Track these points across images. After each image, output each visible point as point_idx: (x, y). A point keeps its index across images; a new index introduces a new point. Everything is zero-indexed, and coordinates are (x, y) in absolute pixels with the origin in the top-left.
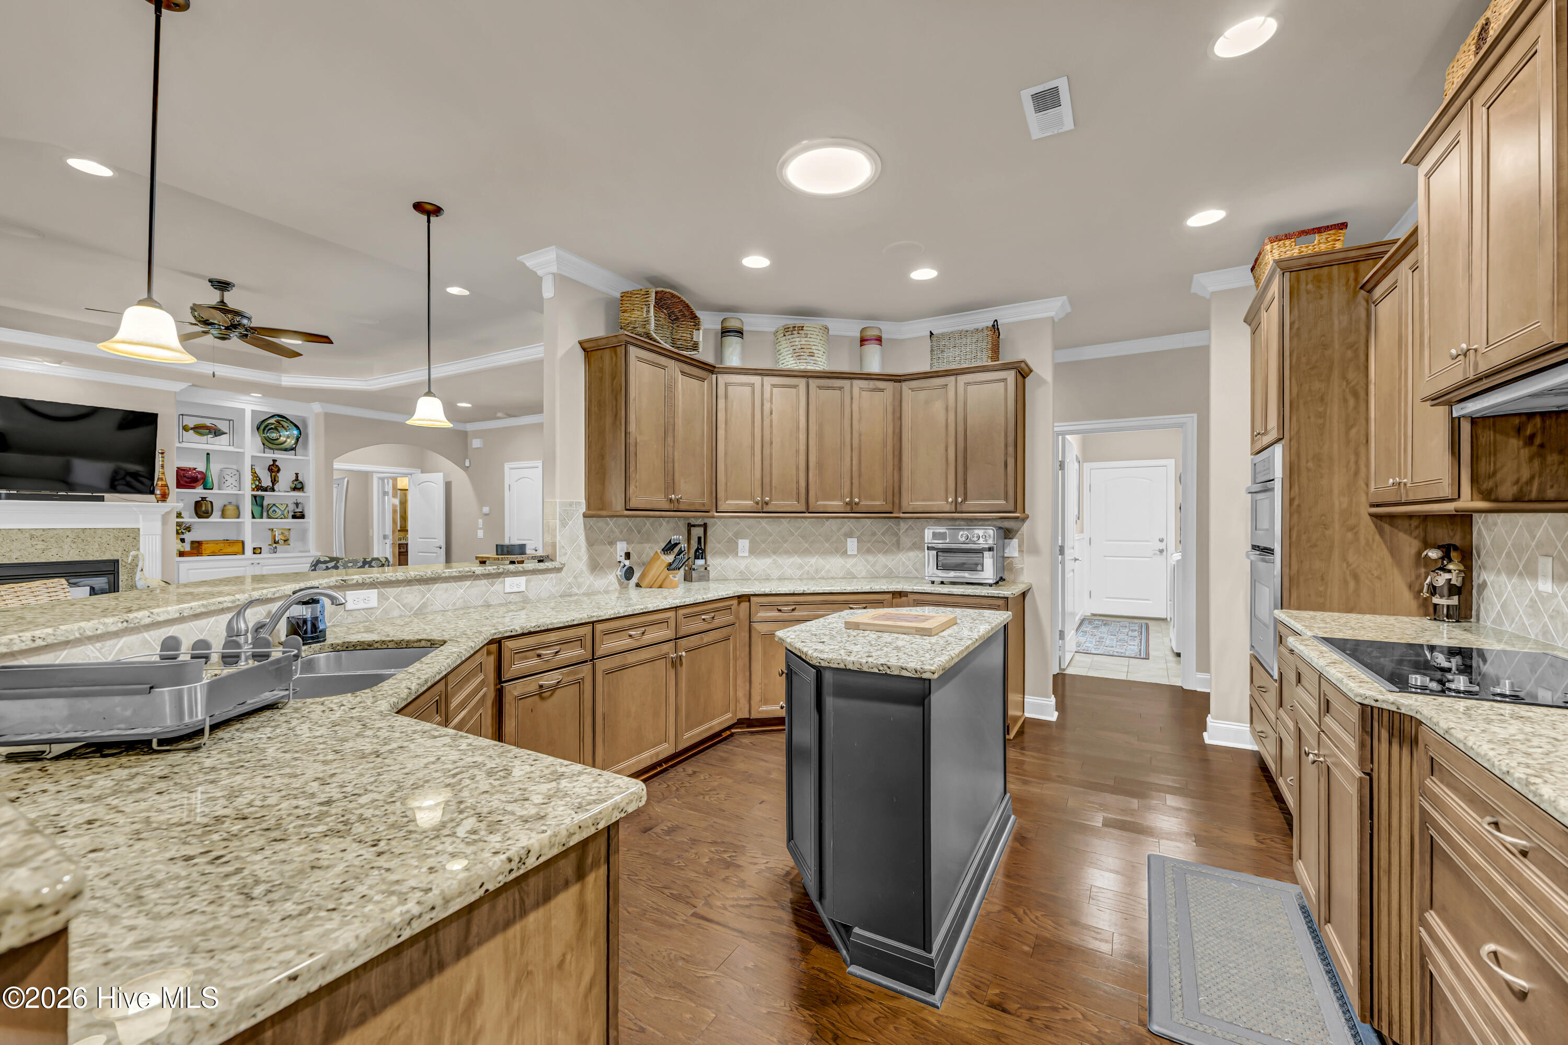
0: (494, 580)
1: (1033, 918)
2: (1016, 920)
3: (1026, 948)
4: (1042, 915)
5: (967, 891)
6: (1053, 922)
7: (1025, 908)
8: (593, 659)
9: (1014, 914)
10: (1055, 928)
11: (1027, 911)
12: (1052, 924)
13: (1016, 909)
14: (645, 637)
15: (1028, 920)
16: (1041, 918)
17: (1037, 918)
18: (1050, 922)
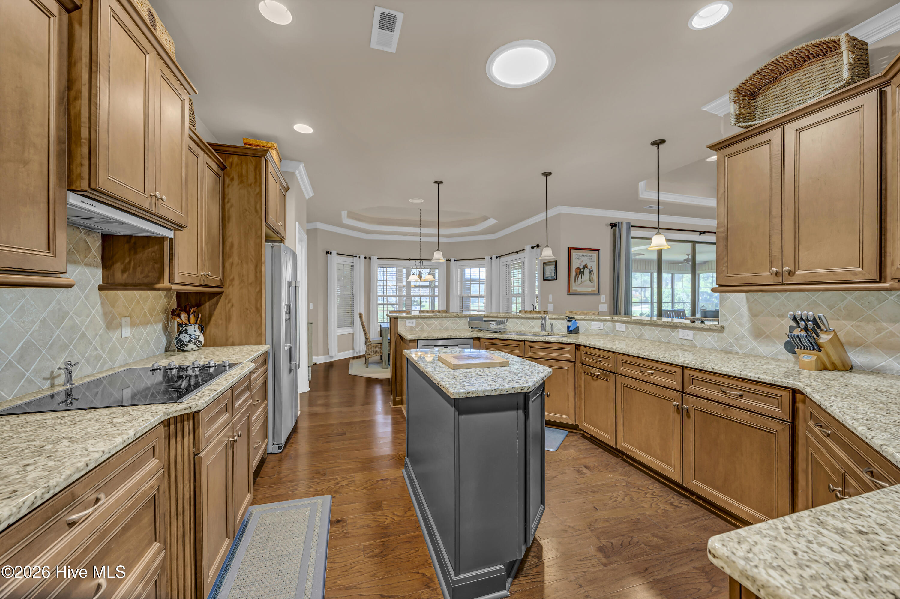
0: (674, 329)
1: (389, 518)
2: (396, 513)
3: (385, 503)
4: (385, 522)
5: (414, 483)
6: (378, 521)
7: (395, 522)
8: (616, 373)
9: (398, 516)
10: (376, 518)
11: (393, 520)
12: (377, 519)
13: (399, 518)
14: (652, 377)
15: (390, 516)
16: (385, 520)
17: (387, 519)
18: (380, 520)
